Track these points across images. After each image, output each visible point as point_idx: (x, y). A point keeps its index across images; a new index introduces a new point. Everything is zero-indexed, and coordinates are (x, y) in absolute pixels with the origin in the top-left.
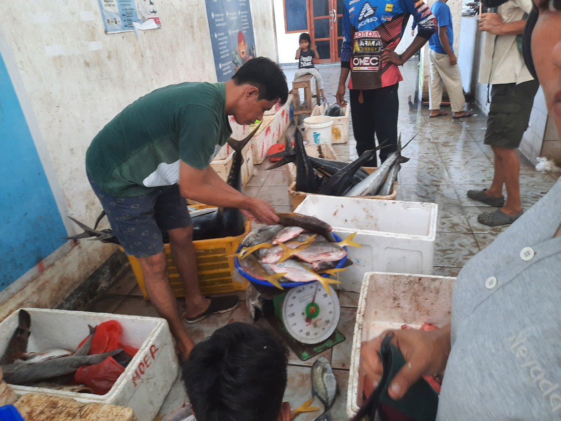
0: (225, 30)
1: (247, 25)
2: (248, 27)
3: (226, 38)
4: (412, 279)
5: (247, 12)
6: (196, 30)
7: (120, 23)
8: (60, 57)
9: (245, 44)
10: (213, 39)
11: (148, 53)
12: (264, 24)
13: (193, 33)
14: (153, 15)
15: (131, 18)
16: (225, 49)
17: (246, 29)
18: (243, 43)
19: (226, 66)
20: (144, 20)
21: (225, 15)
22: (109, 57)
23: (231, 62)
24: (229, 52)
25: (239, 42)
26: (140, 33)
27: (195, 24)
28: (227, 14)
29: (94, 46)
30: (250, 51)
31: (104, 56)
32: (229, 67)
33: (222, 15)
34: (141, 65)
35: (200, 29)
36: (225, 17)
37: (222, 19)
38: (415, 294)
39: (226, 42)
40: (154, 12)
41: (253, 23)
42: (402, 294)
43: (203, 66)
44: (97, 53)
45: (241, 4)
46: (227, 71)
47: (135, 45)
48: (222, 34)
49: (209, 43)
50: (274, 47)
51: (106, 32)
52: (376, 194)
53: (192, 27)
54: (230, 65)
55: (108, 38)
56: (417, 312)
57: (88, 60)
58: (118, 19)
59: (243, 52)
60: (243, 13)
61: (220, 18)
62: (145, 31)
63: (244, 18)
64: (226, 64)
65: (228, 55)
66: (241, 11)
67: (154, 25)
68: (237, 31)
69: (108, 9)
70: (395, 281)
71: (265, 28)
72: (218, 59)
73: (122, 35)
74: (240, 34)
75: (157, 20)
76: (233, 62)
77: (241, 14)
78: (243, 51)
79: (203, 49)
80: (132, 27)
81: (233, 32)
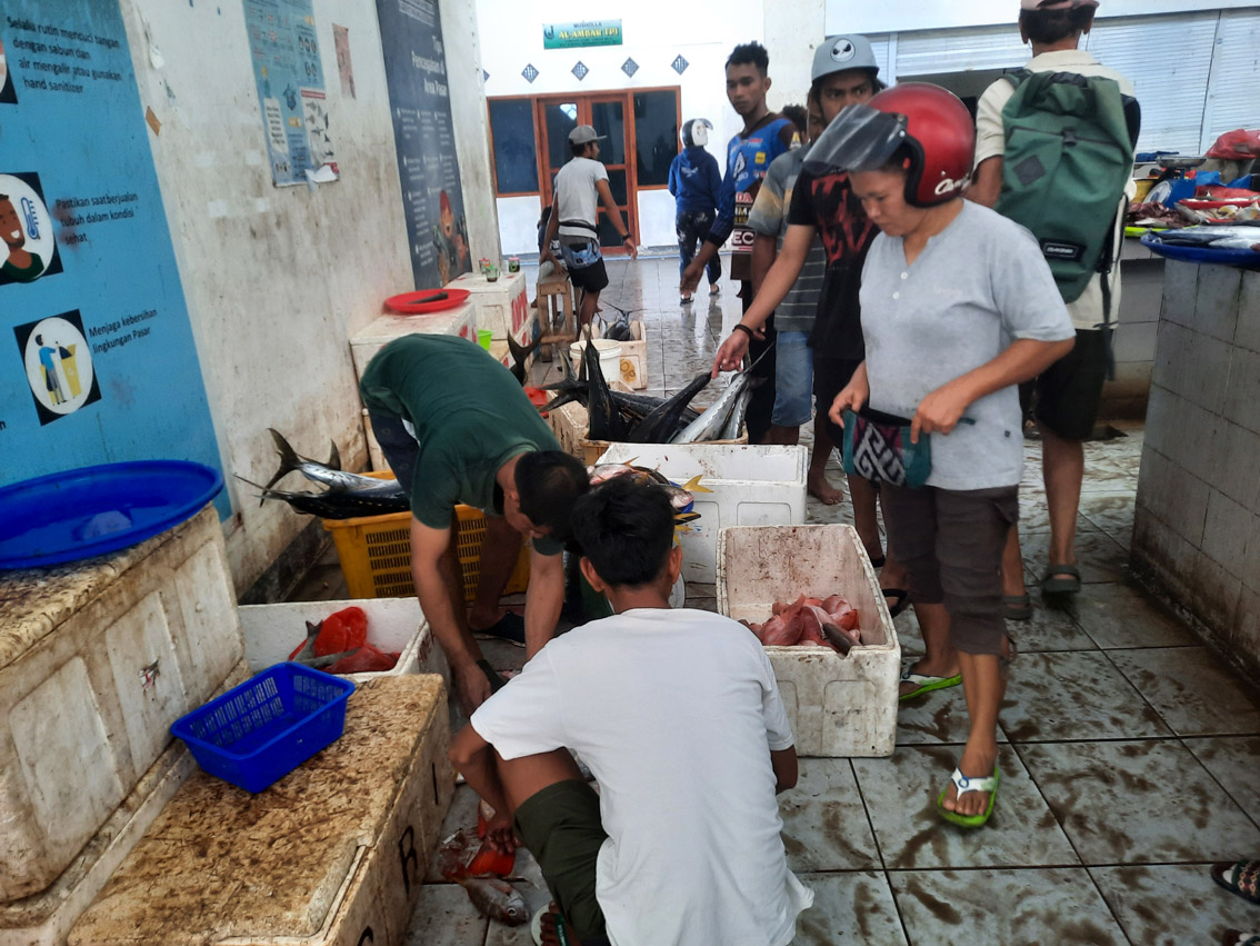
0: (422, 186)
1: (452, 180)
2: (454, 183)
3: (423, 201)
4: (784, 531)
5: (451, 157)
6: (384, 185)
7: (290, 171)
8: (224, 220)
9: (450, 212)
10: (405, 200)
11: (324, 221)
12: (477, 178)
13: (379, 190)
14: (329, 160)
15: (303, 163)
16: (423, 220)
17: (452, 188)
18: (447, 210)
19: (425, 251)
20: (317, 167)
21: (422, 160)
22: (278, 224)
23: (431, 244)
24: (429, 226)
25: (443, 208)
26: (315, 187)
27: (382, 175)
28: (424, 158)
29: (262, 205)
30: (458, 225)
31: (273, 220)
32: (429, 253)
33: (418, 161)
34: (316, 239)
35: (389, 184)
36: (421, 164)
37: (417, 169)
38: (790, 555)
39: (424, 208)
40: (331, 154)
41: (462, 177)
42: (772, 557)
43: (394, 247)
44: (264, 216)
45: (443, 143)
46: (426, 258)
47: (307, 207)
48: (418, 194)
49: (400, 208)
50: (493, 220)
51: (274, 184)
52: (719, 438)
53: (378, 179)
54: (431, 249)
55: (276, 194)
56: (793, 583)
57: (255, 228)
58: (289, 164)
59: (448, 228)
60: (446, 158)
61: (415, 165)
62: (320, 185)
63: (448, 167)
64: (424, 247)
65: (427, 231)
66: (444, 154)
67: (330, 176)
68: (439, 190)
69: (277, 147)
70: (760, 537)
71: (479, 186)
72: (414, 238)
73: (293, 189)
74: (443, 194)
75: (333, 167)
76: (435, 243)
77: (445, 161)
78: (447, 224)
79: (393, 218)
80: (305, 177)
81: (433, 191)
